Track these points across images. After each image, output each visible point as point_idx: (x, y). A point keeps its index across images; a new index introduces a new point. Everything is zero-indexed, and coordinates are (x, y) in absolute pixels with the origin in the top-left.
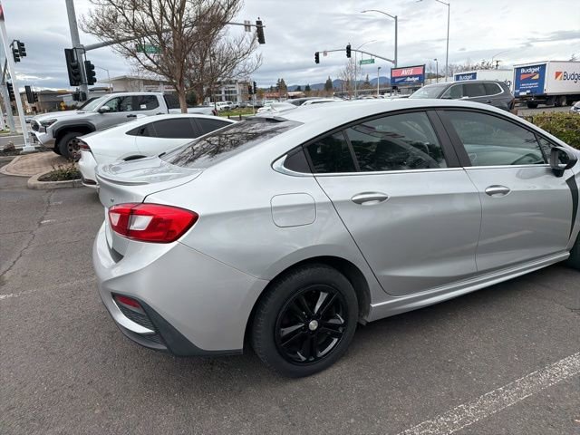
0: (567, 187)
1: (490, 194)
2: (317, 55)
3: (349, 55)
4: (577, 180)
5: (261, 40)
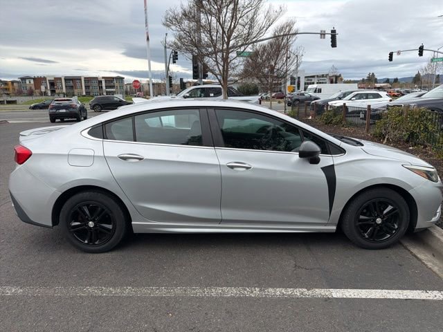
0: (322, 174)
1: (232, 167)
2: (391, 55)
3: (421, 54)
4: (336, 168)
5: (334, 44)
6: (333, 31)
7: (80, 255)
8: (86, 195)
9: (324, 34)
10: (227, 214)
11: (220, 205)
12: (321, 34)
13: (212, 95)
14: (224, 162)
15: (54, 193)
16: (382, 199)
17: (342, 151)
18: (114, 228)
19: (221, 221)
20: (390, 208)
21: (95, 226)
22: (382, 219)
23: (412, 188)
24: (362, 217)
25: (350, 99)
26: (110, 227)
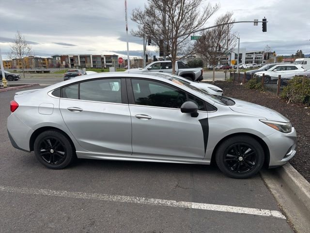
0: (199, 124)
1: (139, 118)
4: (209, 121)
5: (264, 30)
6: (264, 20)
7: (46, 170)
8: (48, 132)
9: (257, 22)
10: (136, 149)
11: (132, 142)
12: (255, 22)
13: (168, 67)
14: (133, 114)
15: (30, 130)
16: (242, 144)
17: (214, 109)
18: (66, 154)
19: (132, 153)
20: (249, 150)
21: (55, 152)
22: (243, 157)
23: (265, 136)
24: (228, 155)
25: (273, 71)
26: (63, 153)
